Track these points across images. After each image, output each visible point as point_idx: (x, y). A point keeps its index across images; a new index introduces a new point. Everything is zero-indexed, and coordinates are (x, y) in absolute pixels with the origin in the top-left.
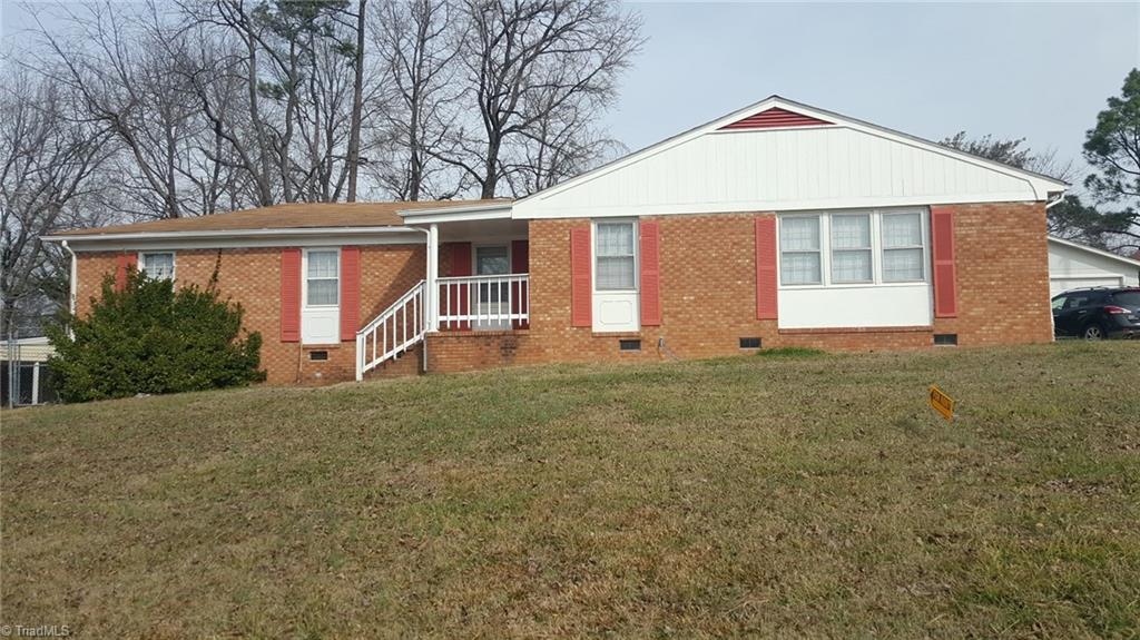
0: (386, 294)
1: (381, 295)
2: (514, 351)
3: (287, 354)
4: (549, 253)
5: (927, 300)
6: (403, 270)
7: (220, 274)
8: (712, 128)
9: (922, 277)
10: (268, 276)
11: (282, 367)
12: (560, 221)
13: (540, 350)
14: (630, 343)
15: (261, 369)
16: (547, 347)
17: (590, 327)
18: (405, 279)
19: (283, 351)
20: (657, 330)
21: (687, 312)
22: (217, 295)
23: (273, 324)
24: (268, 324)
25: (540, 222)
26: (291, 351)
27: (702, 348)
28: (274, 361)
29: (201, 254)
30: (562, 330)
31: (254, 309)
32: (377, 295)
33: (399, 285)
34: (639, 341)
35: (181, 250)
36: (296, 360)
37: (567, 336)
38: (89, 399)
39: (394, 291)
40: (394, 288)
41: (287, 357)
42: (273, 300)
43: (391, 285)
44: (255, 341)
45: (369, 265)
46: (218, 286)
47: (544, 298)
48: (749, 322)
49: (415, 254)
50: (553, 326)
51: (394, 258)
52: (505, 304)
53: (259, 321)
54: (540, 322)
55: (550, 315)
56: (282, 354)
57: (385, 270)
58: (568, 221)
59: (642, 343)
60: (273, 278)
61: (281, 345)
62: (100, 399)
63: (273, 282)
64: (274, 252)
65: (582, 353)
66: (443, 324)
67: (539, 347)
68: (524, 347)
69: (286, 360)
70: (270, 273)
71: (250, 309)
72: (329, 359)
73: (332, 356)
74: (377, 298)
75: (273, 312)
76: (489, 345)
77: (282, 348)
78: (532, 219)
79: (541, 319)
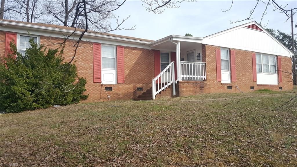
0: (133, 66)
1: (132, 66)
2: (203, 88)
3: (96, 88)
4: (211, 56)
5: (277, 79)
6: (139, 58)
7: (64, 50)
8: (244, 26)
9: (276, 73)
10: (87, 54)
11: (94, 93)
12: (213, 47)
13: (209, 88)
14: (230, 87)
15: (85, 93)
16: (211, 88)
17: (221, 81)
18: (140, 61)
19: (94, 87)
20: (235, 83)
21: (241, 78)
22: (63, 59)
23: (90, 75)
24: (87, 75)
25: (208, 46)
26: (98, 87)
27: (244, 89)
28: (90, 90)
29: (54, 40)
30: (215, 82)
31: (81, 68)
32: (130, 66)
33: (138, 63)
34: (231, 86)
35: (43, 36)
36: (100, 90)
37: (216, 84)
38: (34, 109)
39: (136, 65)
40: (136, 64)
41: (96, 89)
42: (90, 64)
43: (135, 63)
44: (83, 82)
45: (127, 54)
46: (63, 56)
47: (210, 71)
48: (252, 82)
49: (143, 52)
50: (212, 81)
51: (136, 53)
52: (169, 73)
53: (84, 73)
54: (209, 79)
55: (212, 77)
56: (94, 88)
57: (133, 57)
58: (215, 47)
59: (232, 87)
60: (89, 55)
61: (93, 84)
62: (39, 108)
63: (89, 57)
64: (89, 44)
65: (219, 90)
66: (183, 78)
67: (209, 87)
68: (205, 87)
69: (96, 90)
70: (87, 52)
71: (79, 68)
72: (113, 90)
73: (114, 89)
74: (130, 67)
75: (90, 70)
76: (196, 86)
77: (93, 85)
78: (207, 45)
79: (209, 78)
